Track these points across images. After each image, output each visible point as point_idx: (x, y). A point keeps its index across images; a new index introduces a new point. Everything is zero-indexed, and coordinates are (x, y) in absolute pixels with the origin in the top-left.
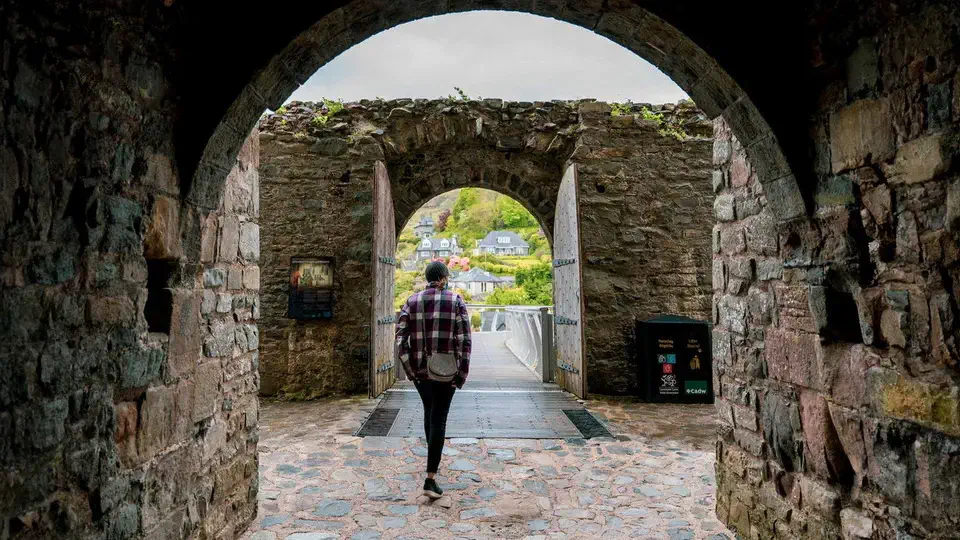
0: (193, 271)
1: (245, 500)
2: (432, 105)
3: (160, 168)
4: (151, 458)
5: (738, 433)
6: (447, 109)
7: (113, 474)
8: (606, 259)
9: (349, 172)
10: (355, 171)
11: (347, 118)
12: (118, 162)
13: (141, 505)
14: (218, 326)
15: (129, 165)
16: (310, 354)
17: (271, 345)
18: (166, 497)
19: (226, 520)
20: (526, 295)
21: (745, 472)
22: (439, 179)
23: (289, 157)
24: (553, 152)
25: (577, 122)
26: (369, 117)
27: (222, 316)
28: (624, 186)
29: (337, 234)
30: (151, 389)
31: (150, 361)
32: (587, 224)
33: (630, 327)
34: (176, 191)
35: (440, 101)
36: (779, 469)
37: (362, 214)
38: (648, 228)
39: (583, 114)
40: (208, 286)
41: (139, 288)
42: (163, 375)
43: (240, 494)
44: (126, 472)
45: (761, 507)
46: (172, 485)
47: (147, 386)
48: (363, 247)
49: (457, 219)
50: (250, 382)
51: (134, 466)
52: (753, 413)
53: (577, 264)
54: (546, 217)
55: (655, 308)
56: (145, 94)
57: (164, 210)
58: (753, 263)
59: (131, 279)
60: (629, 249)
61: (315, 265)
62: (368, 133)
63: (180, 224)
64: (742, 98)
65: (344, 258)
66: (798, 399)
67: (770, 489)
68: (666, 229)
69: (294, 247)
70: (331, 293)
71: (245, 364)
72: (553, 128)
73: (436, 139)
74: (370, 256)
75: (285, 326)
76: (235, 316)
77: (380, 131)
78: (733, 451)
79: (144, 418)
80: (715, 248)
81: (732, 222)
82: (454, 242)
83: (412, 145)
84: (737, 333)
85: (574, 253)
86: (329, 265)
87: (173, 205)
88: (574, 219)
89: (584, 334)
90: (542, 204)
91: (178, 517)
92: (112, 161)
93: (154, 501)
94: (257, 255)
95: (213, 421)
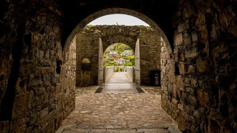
0: (64, 62)
1: (73, 105)
2: (111, 26)
3: (59, 44)
4: (57, 96)
5: (164, 91)
6: (114, 27)
7: (51, 98)
8: (145, 58)
9: (94, 40)
10: (95, 40)
11: (93, 29)
12: (52, 44)
13: (55, 104)
14: (68, 72)
15: (54, 45)
16: (85, 77)
17: (78, 75)
18: (59, 103)
19: (69, 108)
20: (132, 64)
21: (165, 98)
22: (112, 41)
23: (81, 37)
24: (135, 36)
25: (140, 30)
26: (98, 28)
27: (69, 70)
28: (149, 43)
29: (91, 53)
30: (57, 84)
31: (57, 79)
32: (141, 51)
33: (150, 71)
34: (61, 48)
35: (112, 26)
36: (170, 97)
37: (96, 48)
38: (154, 52)
39: (141, 29)
40: (67, 65)
41: (55, 66)
42: (59, 82)
43: (72, 103)
44: (53, 98)
45: (167, 105)
46: (60, 101)
47: (56, 83)
48: (96, 55)
49: (118, 48)
50: (74, 83)
51: (54, 97)
52: (166, 88)
53: (139, 59)
54: (134, 49)
55: (155, 67)
56: (56, 32)
57: (59, 52)
58: (167, 60)
59: (54, 65)
60: (150, 56)
61: (87, 59)
62: (98, 32)
63: (62, 54)
64: (162, 32)
65: (93, 57)
66: (173, 85)
67: (169, 101)
68: (157, 52)
69: (82, 55)
70: (90, 65)
71: (73, 79)
72: (135, 31)
73: (111, 33)
74: (98, 57)
75: (81, 71)
76: (71, 70)
77: (100, 32)
78: (164, 95)
79: (56, 89)
80: (161, 57)
81: (164, 52)
82: (117, 53)
83: (106, 34)
84: (164, 73)
85: (139, 57)
86: (90, 59)
87: (61, 51)
88: (139, 50)
89: (141, 73)
90: (133, 46)
91: (61, 107)
92: (51, 44)
93: (57, 104)
94: (75, 58)
95: (67, 90)
